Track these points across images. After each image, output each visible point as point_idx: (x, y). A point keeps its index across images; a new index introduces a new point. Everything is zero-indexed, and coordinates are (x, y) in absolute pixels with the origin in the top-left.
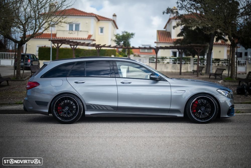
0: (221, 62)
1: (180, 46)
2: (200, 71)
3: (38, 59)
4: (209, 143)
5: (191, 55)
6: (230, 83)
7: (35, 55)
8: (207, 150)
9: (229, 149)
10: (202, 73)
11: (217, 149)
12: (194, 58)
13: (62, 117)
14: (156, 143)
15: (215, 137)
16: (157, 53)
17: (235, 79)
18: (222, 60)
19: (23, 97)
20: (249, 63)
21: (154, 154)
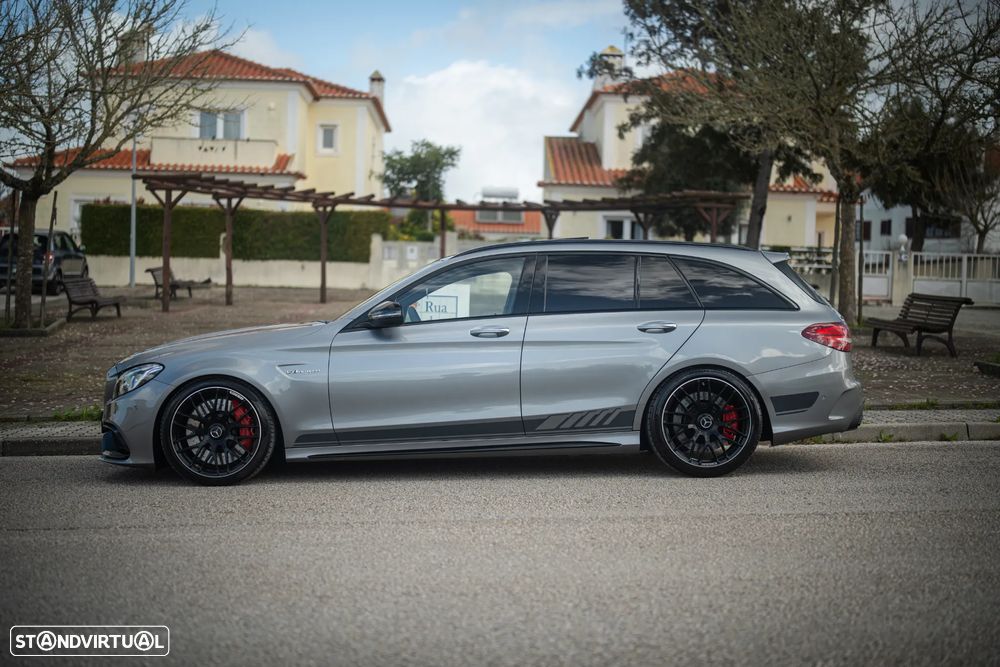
0: (795, 257)
1: (640, 195)
3: (83, 252)
4: (808, 535)
5: (679, 235)
7: (69, 233)
8: (809, 552)
9: (881, 549)
11: (842, 550)
14: (628, 537)
15: (824, 515)
16: (551, 225)
18: (800, 253)
19: (71, 394)
20: (900, 260)
21: (635, 568)
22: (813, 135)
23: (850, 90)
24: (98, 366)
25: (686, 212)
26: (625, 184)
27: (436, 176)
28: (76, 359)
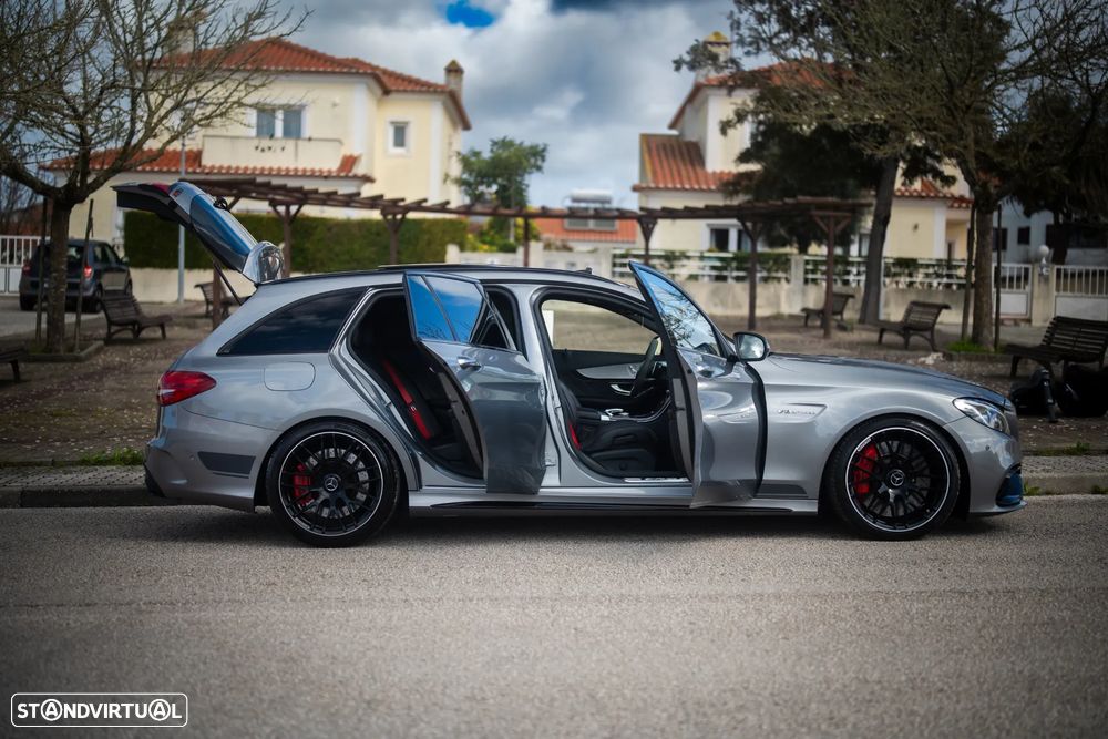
0: (922, 271)
1: (749, 202)
2: (835, 313)
3: (126, 264)
4: (946, 620)
5: (791, 245)
6: (974, 364)
7: (111, 243)
8: (947, 644)
9: (1032, 640)
10: (842, 319)
11: (987, 642)
12: (807, 258)
13: (315, 520)
14: (733, 622)
15: (962, 593)
16: (647, 235)
17: (993, 350)
18: (928, 266)
19: (103, 432)
20: (1041, 275)
21: (742, 663)
22: (946, 136)
23: (987, 84)
24: (136, 399)
25: (799, 220)
26: (731, 188)
27: (519, 179)
28: (112, 390)
